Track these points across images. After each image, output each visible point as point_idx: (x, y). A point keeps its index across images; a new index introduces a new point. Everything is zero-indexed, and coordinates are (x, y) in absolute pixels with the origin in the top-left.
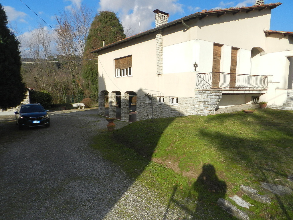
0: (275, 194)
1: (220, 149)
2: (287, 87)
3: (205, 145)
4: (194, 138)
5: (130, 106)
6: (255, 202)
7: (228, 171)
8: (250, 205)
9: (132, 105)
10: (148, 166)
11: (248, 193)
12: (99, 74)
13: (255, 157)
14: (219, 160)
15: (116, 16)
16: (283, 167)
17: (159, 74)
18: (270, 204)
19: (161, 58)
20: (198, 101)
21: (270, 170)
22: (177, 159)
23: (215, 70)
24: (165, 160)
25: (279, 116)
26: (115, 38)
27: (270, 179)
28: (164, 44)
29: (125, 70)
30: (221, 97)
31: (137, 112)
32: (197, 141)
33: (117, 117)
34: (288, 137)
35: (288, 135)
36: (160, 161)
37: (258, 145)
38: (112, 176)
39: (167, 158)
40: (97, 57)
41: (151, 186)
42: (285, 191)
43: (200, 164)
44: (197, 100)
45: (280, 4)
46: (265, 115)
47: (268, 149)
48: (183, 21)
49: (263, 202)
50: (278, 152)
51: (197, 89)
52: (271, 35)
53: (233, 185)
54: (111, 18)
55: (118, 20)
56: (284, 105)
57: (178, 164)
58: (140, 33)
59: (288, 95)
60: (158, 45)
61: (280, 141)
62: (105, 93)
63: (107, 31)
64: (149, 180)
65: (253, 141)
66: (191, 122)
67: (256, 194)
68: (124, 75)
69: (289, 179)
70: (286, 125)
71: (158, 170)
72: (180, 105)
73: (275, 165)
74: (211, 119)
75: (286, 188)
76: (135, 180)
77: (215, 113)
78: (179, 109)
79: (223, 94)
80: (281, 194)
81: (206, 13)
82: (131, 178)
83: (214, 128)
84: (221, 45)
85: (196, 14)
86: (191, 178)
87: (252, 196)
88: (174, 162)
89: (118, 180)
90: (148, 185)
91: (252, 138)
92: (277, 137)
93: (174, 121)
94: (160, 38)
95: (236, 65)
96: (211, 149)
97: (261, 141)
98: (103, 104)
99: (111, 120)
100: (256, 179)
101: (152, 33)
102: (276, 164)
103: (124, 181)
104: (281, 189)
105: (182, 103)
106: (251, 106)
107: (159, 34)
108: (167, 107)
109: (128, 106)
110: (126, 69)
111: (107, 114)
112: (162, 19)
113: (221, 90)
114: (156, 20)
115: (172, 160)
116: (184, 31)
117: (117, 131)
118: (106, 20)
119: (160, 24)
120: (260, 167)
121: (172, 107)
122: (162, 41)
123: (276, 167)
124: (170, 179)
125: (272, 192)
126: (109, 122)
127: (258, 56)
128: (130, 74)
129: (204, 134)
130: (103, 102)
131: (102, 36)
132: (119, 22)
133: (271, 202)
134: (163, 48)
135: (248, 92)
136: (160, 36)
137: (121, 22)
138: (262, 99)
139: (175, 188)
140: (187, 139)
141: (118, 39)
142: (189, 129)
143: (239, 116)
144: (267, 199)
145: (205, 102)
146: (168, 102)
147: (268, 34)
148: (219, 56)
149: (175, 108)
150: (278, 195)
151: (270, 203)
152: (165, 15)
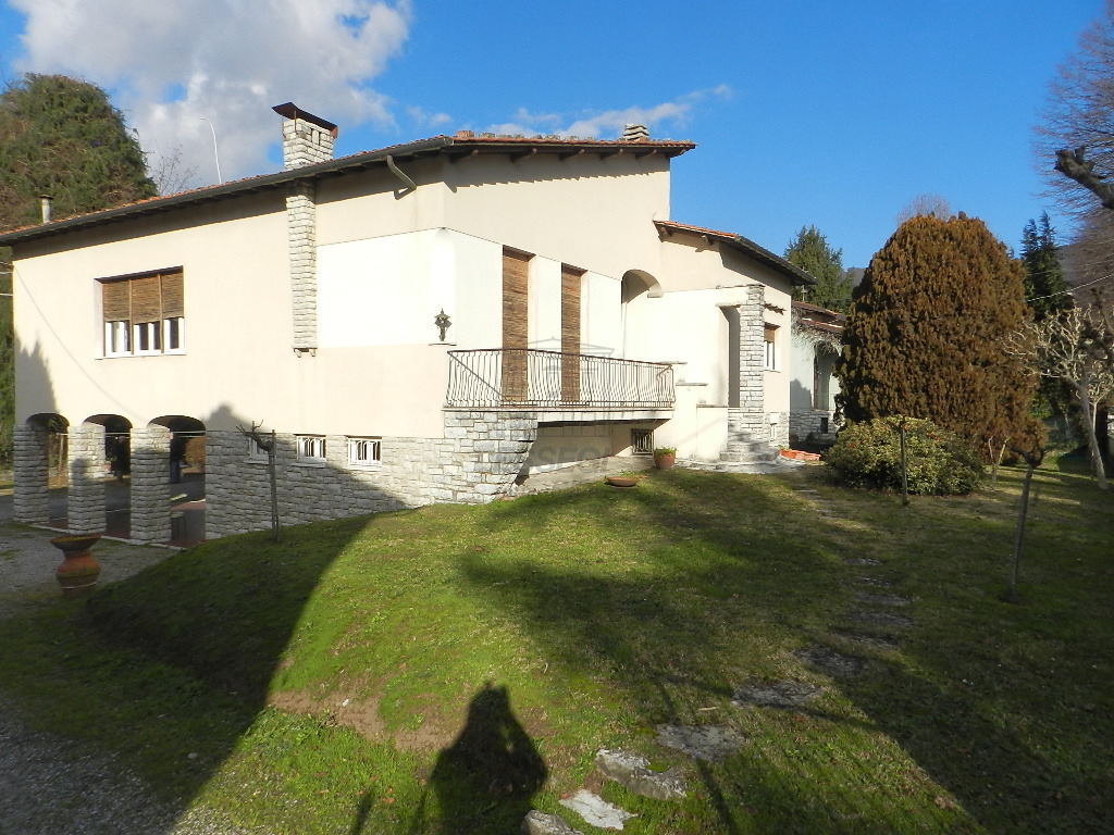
0: (699, 762)
1: (531, 626)
2: (726, 403)
3: (481, 614)
4: (438, 592)
5: (176, 479)
6: (642, 800)
7: (557, 702)
8: (628, 814)
9: (184, 471)
10: (250, 734)
11: (619, 775)
12: (19, 342)
13: (639, 639)
14: (525, 669)
15: (110, 101)
16: (721, 663)
17: (305, 350)
18: (685, 799)
19: (310, 286)
20: (457, 449)
21: (683, 681)
22: (374, 687)
23: (513, 341)
24: (328, 693)
25: (709, 495)
26: (102, 190)
27: (683, 713)
28: (320, 236)
29: (151, 327)
30: (534, 436)
31: (209, 501)
32: (453, 605)
33: (110, 530)
34: (732, 560)
35: (734, 554)
36: (304, 704)
37: (650, 596)
38: (70, 807)
39: (334, 688)
40: (11, 268)
41: (261, 818)
42: (726, 743)
43: (460, 691)
44: (451, 449)
45: (693, 147)
46: (672, 492)
47: (681, 606)
48: (390, 159)
49: (663, 796)
50: (706, 613)
51: (452, 406)
52: (675, 234)
53: (573, 753)
54: (85, 110)
55: (118, 121)
56: (723, 457)
57: (376, 707)
58: (220, 182)
59: (730, 426)
60: (294, 237)
61: (713, 577)
62: (51, 426)
63: (64, 159)
64: (253, 791)
65: (635, 585)
66: (430, 532)
67: (645, 772)
68: (144, 346)
69: (736, 700)
70: (728, 522)
71: (296, 741)
72: (388, 467)
73: (699, 661)
74: (502, 514)
75: (729, 733)
76: (186, 804)
77: (518, 491)
78: (386, 481)
79: (542, 425)
80: (715, 756)
81: (470, 141)
82: (166, 799)
83: (511, 547)
84: (528, 257)
85: (437, 142)
86: (426, 755)
87: (633, 782)
88: (362, 698)
89: (103, 821)
90: (245, 817)
91: (634, 572)
92: (703, 564)
93: (366, 532)
94: (302, 209)
95: (577, 327)
96: (500, 630)
97: (658, 583)
98: (36, 477)
99: (76, 548)
100: (643, 719)
101: (271, 188)
102: (701, 658)
103: (133, 819)
104: (715, 741)
105: (395, 460)
106: (631, 462)
107: (301, 197)
108: (338, 474)
109: (165, 480)
110: (157, 325)
111: (59, 519)
112: (310, 144)
113: (534, 407)
114: (286, 143)
115: (352, 694)
116: (398, 196)
117: (109, 591)
118: (57, 113)
119: (304, 160)
120: (657, 674)
121: (360, 477)
122: (311, 223)
123: (701, 667)
124: (344, 773)
125: (689, 756)
126: (68, 556)
127: (641, 300)
128: (175, 344)
129: (477, 574)
130: (40, 465)
131: (35, 175)
132: (123, 127)
133: (687, 790)
134: (318, 250)
135: (617, 416)
136: (303, 203)
137: (135, 130)
138: (661, 438)
139: (365, 807)
140: (414, 599)
141: (119, 197)
142: (422, 560)
143: (594, 501)
144: (677, 782)
145: (479, 453)
146: (343, 458)
147: (667, 232)
148: (523, 291)
149: (370, 478)
150: (707, 762)
151: (684, 794)
152: (323, 130)
